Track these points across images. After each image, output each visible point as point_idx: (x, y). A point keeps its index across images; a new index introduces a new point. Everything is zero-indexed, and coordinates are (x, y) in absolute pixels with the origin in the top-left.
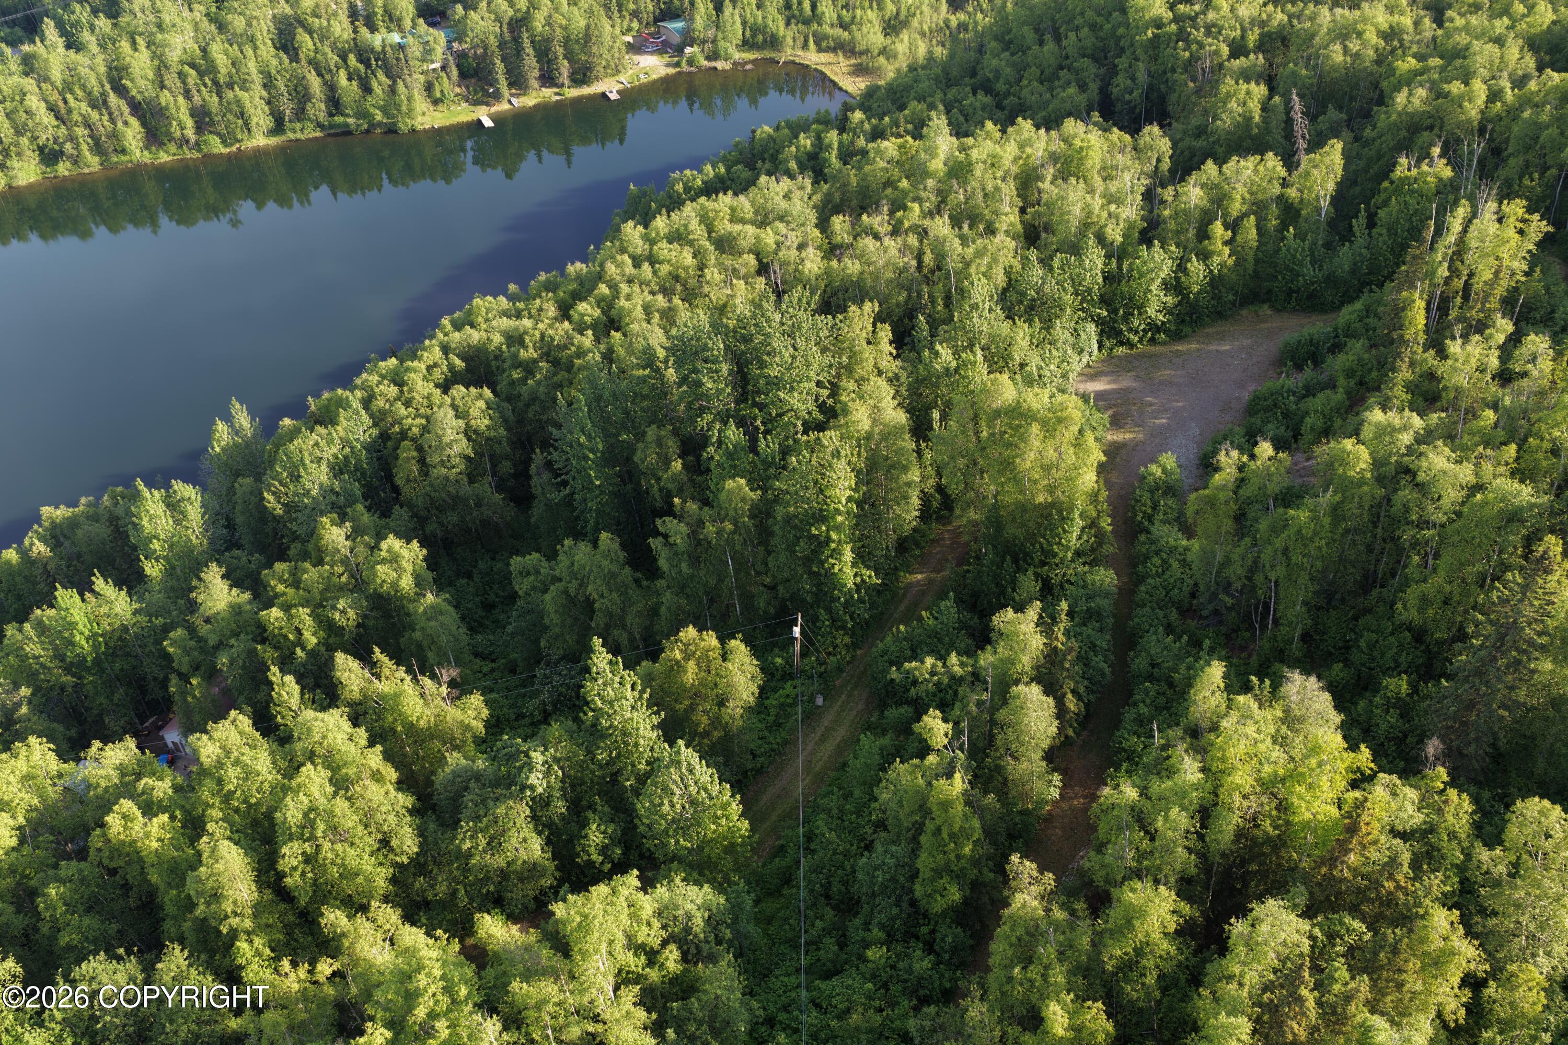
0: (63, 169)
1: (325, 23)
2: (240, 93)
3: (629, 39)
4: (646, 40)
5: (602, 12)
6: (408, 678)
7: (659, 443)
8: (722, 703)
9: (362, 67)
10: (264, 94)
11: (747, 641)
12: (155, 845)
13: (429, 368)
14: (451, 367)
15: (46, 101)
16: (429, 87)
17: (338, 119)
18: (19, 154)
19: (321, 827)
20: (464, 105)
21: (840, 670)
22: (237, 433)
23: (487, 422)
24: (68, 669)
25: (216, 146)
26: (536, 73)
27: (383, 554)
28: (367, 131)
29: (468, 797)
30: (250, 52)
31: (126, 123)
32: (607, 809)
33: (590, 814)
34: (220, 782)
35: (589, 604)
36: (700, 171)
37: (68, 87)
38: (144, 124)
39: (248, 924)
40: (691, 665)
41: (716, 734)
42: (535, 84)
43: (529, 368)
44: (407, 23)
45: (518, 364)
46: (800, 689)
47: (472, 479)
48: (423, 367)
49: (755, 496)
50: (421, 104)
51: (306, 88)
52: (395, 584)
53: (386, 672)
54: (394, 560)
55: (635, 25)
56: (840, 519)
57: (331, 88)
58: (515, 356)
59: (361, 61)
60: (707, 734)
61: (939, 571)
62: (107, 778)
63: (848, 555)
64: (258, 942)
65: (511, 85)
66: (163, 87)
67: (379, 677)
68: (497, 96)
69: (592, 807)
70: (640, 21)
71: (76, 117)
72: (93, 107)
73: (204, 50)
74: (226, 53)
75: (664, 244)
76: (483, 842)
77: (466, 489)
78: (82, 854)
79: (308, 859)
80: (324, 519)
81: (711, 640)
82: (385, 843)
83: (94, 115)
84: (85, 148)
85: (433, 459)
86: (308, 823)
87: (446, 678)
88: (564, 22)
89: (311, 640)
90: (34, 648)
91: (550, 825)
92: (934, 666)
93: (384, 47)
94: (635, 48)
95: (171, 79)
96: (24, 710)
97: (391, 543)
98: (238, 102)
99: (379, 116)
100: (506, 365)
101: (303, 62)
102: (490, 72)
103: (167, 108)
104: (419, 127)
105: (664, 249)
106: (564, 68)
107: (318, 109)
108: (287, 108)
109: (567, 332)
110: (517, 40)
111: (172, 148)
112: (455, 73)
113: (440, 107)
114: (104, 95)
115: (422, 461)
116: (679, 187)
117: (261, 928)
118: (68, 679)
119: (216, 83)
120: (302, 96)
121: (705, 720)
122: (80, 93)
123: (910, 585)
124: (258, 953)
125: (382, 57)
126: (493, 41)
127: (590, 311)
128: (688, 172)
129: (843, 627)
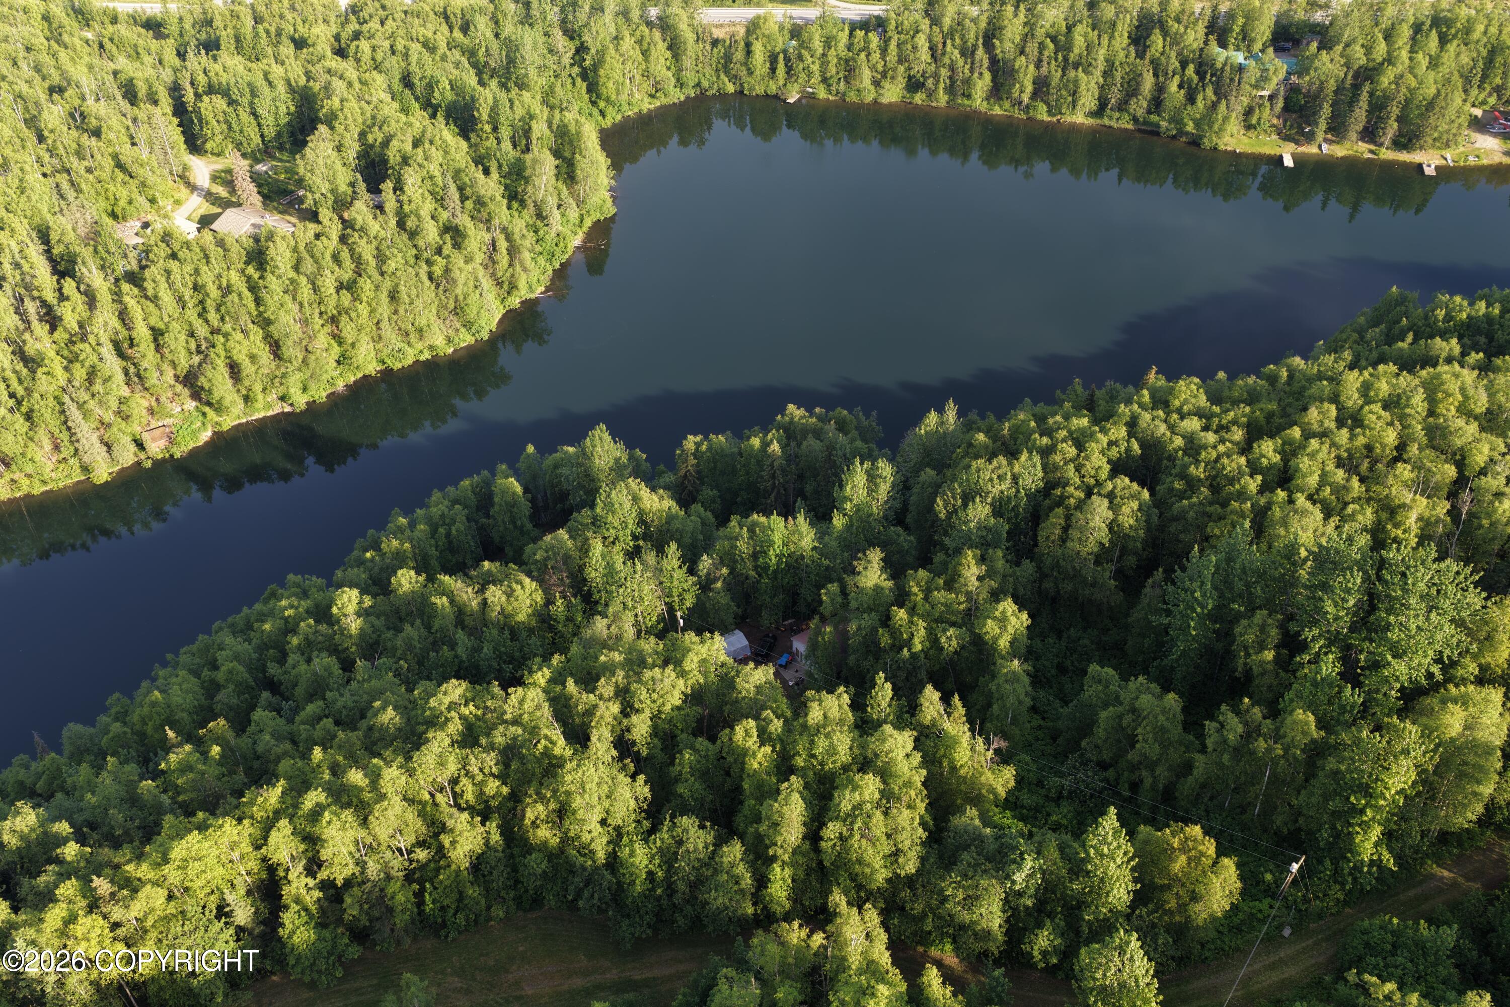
0: (919, 98)
1: (1182, 30)
2: (1081, 74)
3: (1478, 112)
4: (1496, 119)
5: (1460, 84)
6: (968, 734)
7: (1263, 628)
8: (1195, 897)
9: (1195, 78)
10: (1101, 80)
11: (1239, 866)
12: (756, 765)
13: (1111, 444)
14: (1128, 450)
15: (930, 41)
16: (1248, 112)
17: (1154, 118)
18: (893, 78)
19: (859, 823)
20: (1275, 137)
21: (1320, 916)
22: (942, 423)
23: (1131, 521)
24: (756, 568)
25: (1042, 113)
26: (1360, 127)
27: (997, 614)
28: (1174, 137)
29: (965, 856)
30: (1105, 42)
31: (981, 74)
32: (1062, 923)
33: (1048, 923)
34: (812, 742)
35: (1132, 741)
36: (1471, 304)
37: (951, 34)
38: (994, 79)
39: (786, 858)
40: (1182, 860)
41: (1177, 918)
42: (1353, 136)
43: (1192, 484)
44: (1258, 46)
45: (1184, 476)
46: (1274, 912)
47: (1097, 562)
48: (1105, 440)
49: (1315, 733)
50: (1234, 126)
51: (1138, 84)
52: (995, 639)
53: (956, 714)
54: (1003, 621)
55: (1492, 100)
56: (1382, 802)
57: (1160, 89)
58: (1186, 467)
59: (1197, 72)
60: (1171, 913)
61: (1468, 879)
62: (748, 691)
63: (1376, 832)
64: (788, 872)
65: (1330, 129)
66: (1022, 52)
67: (949, 715)
68: (1310, 138)
69: (1051, 915)
70: (1499, 98)
71: (946, 60)
72: (963, 54)
73: (1069, 28)
74: (1085, 35)
75: (1377, 408)
76: (961, 895)
77: (1090, 571)
78: (713, 739)
79: (842, 838)
80: (969, 552)
81: (1210, 847)
82: (896, 853)
83: (961, 62)
84: (942, 86)
85: (1074, 534)
86: (851, 817)
87: (995, 745)
88: (1414, 84)
89: (918, 647)
90: (743, 546)
91: (1015, 910)
92: (1392, 992)
93: (1225, 65)
94: (1478, 125)
95: (1032, 48)
96: (719, 585)
97: (1008, 606)
98: (1076, 82)
99: (1190, 127)
100: (1174, 472)
101: (1147, 61)
102: (1314, 114)
103: (1018, 71)
104: (1222, 147)
105: (1375, 415)
106: (1392, 127)
107: (1139, 106)
108: (1114, 97)
109: (1239, 467)
110: (1356, 88)
111: (1007, 105)
112: (1280, 104)
113: (1251, 133)
114: (975, 47)
115: (1066, 529)
116: (1441, 313)
117: (794, 864)
118: (752, 573)
119: (1066, 59)
120: (1131, 90)
121: (1173, 904)
122: (958, 41)
123: (1432, 876)
124: (783, 879)
125: (1218, 75)
126: (1332, 85)
127: (1271, 454)
128: (1458, 299)
129: (1343, 884)
